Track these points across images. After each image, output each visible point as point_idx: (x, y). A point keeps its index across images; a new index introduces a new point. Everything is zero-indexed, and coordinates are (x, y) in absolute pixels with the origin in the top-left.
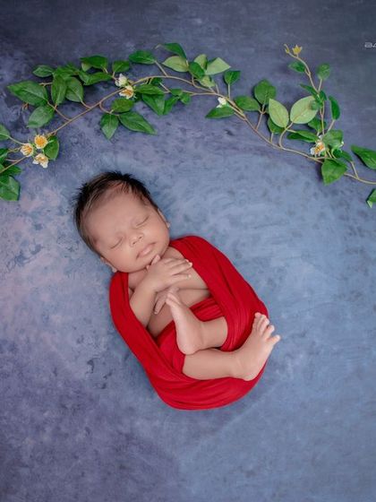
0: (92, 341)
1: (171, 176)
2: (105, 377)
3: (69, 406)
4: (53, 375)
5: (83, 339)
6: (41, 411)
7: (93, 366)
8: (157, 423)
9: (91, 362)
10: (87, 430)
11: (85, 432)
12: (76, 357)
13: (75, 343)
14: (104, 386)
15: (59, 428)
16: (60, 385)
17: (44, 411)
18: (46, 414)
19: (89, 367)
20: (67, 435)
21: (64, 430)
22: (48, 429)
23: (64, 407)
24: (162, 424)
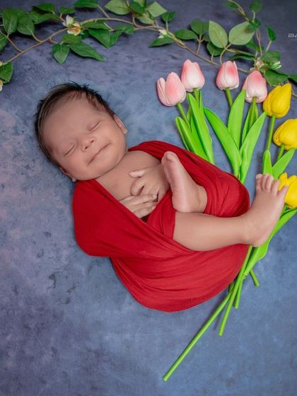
0: (53, 255)
1: (124, 93)
2: (69, 291)
3: (32, 326)
4: (13, 294)
5: (43, 253)
6: (3, 334)
7: (55, 281)
8: (128, 336)
9: (52, 277)
10: (54, 350)
11: (51, 353)
12: (37, 273)
13: (35, 257)
14: (68, 301)
15: (23, 352)
16: (21, 304)
17: (7, 335)
18: (8, 338)
19: (51, 282)
20: (32, 358)
21: (28, 352)
22: (12, 354)
23: (27, 327)
24: (134, 337)
